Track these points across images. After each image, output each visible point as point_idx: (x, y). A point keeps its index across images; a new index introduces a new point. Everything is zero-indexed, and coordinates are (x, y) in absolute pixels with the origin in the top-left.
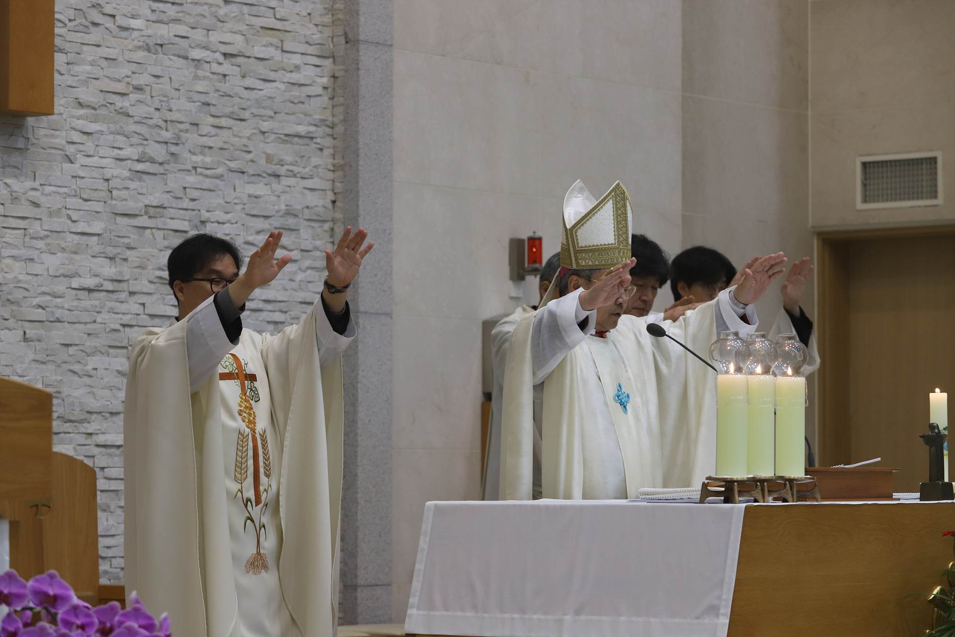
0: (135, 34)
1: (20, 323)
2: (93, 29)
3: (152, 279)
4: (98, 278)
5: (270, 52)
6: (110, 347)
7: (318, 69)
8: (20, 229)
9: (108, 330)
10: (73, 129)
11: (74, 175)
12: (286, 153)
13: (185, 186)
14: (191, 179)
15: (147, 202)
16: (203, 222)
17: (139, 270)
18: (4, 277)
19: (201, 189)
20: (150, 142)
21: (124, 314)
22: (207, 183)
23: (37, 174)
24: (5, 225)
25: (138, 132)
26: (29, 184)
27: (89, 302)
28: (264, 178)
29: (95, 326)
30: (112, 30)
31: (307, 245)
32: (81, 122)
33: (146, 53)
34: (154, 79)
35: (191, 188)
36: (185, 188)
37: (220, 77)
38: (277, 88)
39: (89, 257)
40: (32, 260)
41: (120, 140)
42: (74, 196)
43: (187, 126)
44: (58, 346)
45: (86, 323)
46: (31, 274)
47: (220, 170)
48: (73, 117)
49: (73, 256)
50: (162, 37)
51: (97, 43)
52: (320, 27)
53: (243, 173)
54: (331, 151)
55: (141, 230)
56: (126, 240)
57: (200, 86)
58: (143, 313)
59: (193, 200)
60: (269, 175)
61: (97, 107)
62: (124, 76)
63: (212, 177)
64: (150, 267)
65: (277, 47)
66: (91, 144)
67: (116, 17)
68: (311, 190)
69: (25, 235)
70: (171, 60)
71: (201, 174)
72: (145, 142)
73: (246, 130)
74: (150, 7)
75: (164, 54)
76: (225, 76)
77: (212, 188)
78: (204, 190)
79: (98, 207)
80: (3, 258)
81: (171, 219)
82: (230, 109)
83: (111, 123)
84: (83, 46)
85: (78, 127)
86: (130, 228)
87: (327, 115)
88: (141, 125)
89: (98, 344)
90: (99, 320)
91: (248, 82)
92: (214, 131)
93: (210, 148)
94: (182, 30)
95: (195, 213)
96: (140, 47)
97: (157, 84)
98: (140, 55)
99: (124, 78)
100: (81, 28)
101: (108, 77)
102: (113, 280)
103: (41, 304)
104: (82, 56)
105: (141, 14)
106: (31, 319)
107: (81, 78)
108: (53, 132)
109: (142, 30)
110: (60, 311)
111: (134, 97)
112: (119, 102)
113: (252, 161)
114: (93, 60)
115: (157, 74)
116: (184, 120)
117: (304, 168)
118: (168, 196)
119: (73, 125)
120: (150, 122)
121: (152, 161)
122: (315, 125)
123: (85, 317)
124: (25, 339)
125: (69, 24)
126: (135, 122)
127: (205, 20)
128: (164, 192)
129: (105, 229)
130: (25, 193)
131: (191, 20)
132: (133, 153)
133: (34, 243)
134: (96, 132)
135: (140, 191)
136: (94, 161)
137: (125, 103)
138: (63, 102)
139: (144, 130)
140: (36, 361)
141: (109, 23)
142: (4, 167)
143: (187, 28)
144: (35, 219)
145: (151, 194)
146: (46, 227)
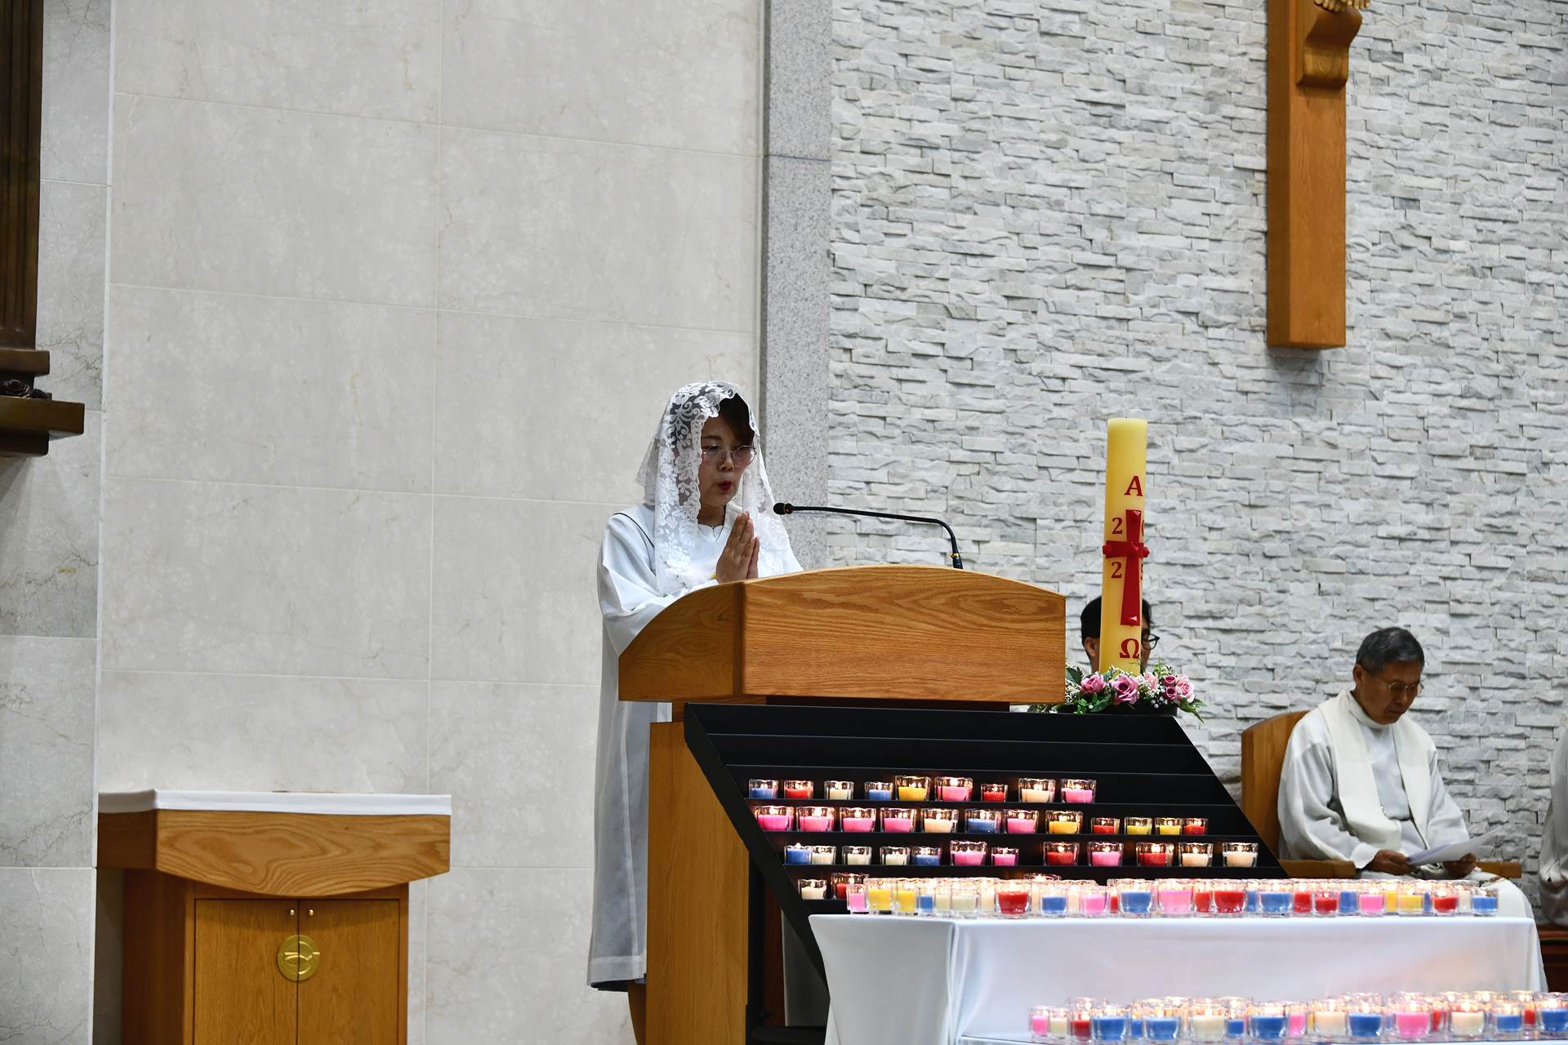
0: (1457, 257)
1: (1314, 575)
2: (1402, 253)
3: (1479, 526)
4: (1411, 526)
6: (1427, 601)
8: (1313, 472)
9: (1423, 583)
10: (1378, 362)
11: (1380, 412)
13: (1523, 423)
14: (1529, 417)
15: (1473, 442)
16: (1545, 464)
17: (1464, 517)
18: (1293, 525)
19: (1542, 427)
20: (1475, 375)
21: (1444, 565)
22: (1550, 420)
23: (1334, 413)
24: (1295, 468)
25: (1461, 364)
26: (1324, 423)
27: (1398, 552)
29: (1407, 578)
30: (1427, 253)
32: (1388, 354)
33: (1473, 278)
34: (1481, 306)
35: (1528, 426)
36: (1521, 426)
39: (1401, 503)
40: (1328, 506)
41: (1438, 374)
42: (1380, 436)
43: (1524, 357)
44: (1361, 600)
45: (1396, 576)
46: (1327, 522)
48: (1380, 349)
49: (1381, 502)
50: (1491, 259)
51: (1409, 268)
55: (1466, 473)
56: (1447, 485)
57: (1540, 313)
58: (1468, 563)
59: (1532, 439)
61: (1408, 338)
62: (1441, 302)
63: (1557, 413)
64: (1477, 514)
66: (1402, 379)
67: (1433, 239)
69: (1320, 479)
70: (1502, 284)
71: (1543, 410)
72: (1470, 376)
74: (1475, 226)
75: (1494, 278)
77: (1556, 426)
78: (1546, 428)
79: (1411, 447)
80: (1293, 503)
81: (1504, 460)
83: (1428, 355)
84: (1392, 272)
85: (1386, 361)
86: (1451, 471)
88: (1464, 357)
89: (1410, 599)
90: (1413, 571)
92: (1558, 362)
93: (1554, 381)
94: (1517, 250)
95: (1535, 453)
96: (1462, 271)
97: (1486, 311)
98: (1463, 280)
99: (1441, 305)
100: (1388, 252)
101: (1422, 305)
102: (1429, 529)
103: (1339, 554)
104: (1389, 283)
105: (1463, 233)
106: (1328, 569)
107: (1389, 306)
108: (1353, 366)
109: (1464, 252)
110: (1362, 561)
111: (1455, 326)
112: (1437, 332)
114: (1403, 287)
115: (1484, 300)
116: (1519, 350)
118: (1501, 434)
119: (1378, 358)
120: (1476, 353)
121: (1479, 396)
123: (1395, 568)
124: (1321, 593)
125: (1372, 249)
126: (1457, 354)
127: (1546, 239)
128: (1495, 430)
129: (1420, 473)
130: (1319, 434)
131: (1528, 239)
132: (1455, 388)
133: (1331, 487)
134: (1407, 366)
135: (1464, 430)
136: (1406, 397)
137: (1444, 333)
138: (1366, 332)
139: (1468, 362)
140: (1335, 616)
141: (1423, 246)
142: (1293, 406)
143: (1523, 249)
144: (1332, 461)
145: (1477, 433)
146: (1345, 470)
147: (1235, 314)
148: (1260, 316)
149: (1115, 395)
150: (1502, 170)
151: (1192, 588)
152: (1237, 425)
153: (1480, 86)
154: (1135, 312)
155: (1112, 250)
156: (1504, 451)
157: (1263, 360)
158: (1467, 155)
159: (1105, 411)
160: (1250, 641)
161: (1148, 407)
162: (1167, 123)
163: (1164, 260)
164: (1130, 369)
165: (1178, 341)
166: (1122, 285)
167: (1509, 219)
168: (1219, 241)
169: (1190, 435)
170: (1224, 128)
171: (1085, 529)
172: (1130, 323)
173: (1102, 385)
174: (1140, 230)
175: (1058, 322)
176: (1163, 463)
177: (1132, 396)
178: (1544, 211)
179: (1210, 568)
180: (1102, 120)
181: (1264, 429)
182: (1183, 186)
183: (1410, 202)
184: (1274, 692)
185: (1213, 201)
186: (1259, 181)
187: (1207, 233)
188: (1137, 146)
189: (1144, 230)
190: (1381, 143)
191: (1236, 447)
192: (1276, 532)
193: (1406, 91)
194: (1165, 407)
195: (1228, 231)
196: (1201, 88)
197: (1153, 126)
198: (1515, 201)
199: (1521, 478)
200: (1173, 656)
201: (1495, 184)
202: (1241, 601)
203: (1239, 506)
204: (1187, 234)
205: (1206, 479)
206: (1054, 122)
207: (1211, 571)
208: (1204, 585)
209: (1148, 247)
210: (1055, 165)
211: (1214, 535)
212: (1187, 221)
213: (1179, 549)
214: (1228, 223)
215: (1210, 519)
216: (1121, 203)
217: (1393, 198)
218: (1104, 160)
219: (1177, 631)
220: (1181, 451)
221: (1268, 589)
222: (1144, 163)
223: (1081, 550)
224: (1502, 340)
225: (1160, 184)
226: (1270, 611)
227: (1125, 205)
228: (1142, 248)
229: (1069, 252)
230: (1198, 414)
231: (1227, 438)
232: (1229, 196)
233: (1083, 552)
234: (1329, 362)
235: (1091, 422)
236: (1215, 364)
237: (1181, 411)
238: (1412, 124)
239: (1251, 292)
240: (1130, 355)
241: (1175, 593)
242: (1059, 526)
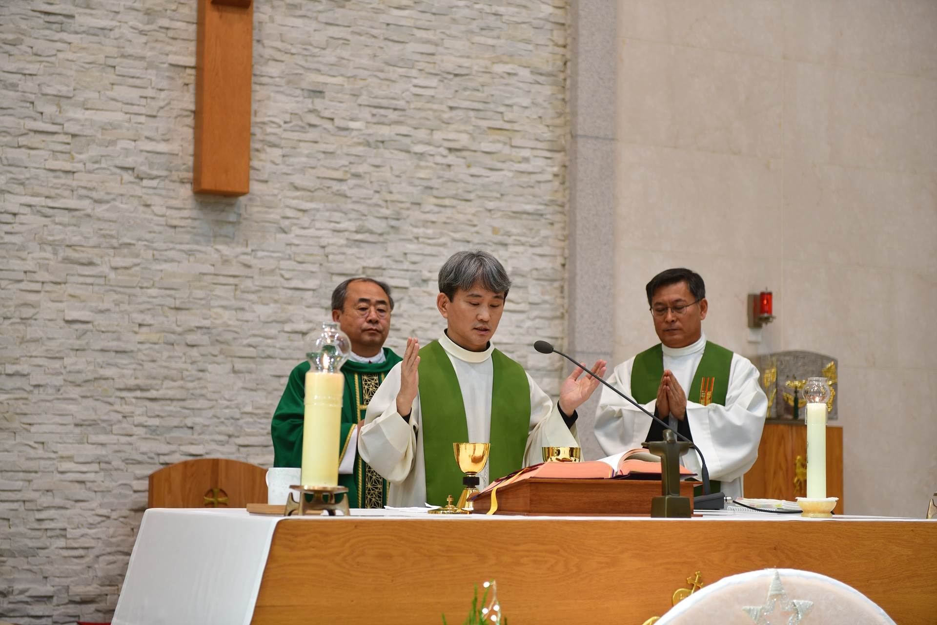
0: (355, 133)
1: (229, 359)
2: (311, 129)
5: (498, 147)
7: (549, 161)
8: (231, 285)
10: (288, 206)
11: (289, 242)
12: (514, 227)
13: (406, 251)
14: (411, 247)
15: (365, 264)
16: (424, 281)
18: (212, 323)
19: (422, 254)
20: (368, 217)
22: (429, 250)
23: (249, 242)
24: (215, 281)
25: (357, 209)
26: (239, 249)
28: (490, 245)
30: (330, 130)
31: (536, 299)
32: (296, 201)
33: (367, 148)
34: (372, 169)
35: (411, 253)
36: (405, 254)
37: (444, 167)
38: (505, 176)
39: (304, 308)
40: (242, 309)
41: (337, 216)
42: (288, 259)
43: (408, 205)
46: (241, 321)
47: (443, 240)
48: (289, 197)
49: (287, 306)
50: (383, 135)
51: (315, 140)
52: (551, 128)
53: (468, 242)
54: (562, 225)
57: (422, 174)
59: (414, 263)
60: (496, 244)
61: (313, 190)
62: (340, 165)
63: (434, 245)
65: (505, 144)
66: (308, 219)
67: (336, 120)
68: (541, 256)
69: (236, 290)
70: (392, 153)
71: (423, 243)
72: (364, 218)
73: (470, 209)
74: (370, 112)
75: (385, 148)
76: (449, 166)
77: (434, 253)
80: (212, 307)
82: (454, 192)
83: (329, 202)
84: (300, 143)
85: (294, 206)
87: (559, 197)
88: (359, 204)
91: (474, 170)
92: (436, 209)
93: (433, 222)
94: (404, 130)
95: (415, 273)
96: (359, 144)
97: (377, 172)
98: (360, 150)
99: (341, 167)
101: (325, 167)
103: (252, 344)
104: (298, 150)
105: (360, 117)
106: (241, 355)
107: (298, 167)
108: (267, 209)
109: (360, 130)
110: (271, 349)
111: (352, 182)
112: (336, 186)
113: (477, 233)
114: (310, 154)
115: (377, 164)
116: (404, 200)
117: (533, 238)
118: (388, 260)
120: (369, 202)
121: (371, 232)
122: (546, 205)
124: (235, 371)
126: (354, 202)
127: (428, 123)
128: (383, 257)
129: (320, 286)
130: (237, 257)
131: (414, 122)
132: (351, 226)
133: (246, 296)
134: (311, 209)
135: (358, 256)
136: (311, 232)
137: (344, 187)
138: (278, 185)
139: (362, 208)
140: (245, 389)
141: (328, 125)
142: (215, 236)
143: (410, 129)
144: (247, 277)
145: (369, 258)
146: (257, 283)
147: (167, 170)
148: (187, 170)
149: (60, 227)
150: (394, 73)
151: (123, 369)
152: (166, 250)
153: (376, 13)
154: (80, 166)
155: (59, 120)
156: (391, 271)
157: (190, 203)
158: (365, 62)
159: (51, 238)
160: (173, 407)
161: (89, 236)
162: (111, 30)
163: (106, 129)
164: (73, 207)
165: (115, 187)
166: (68, 147)
167: (398, 107)
168: (154, 117)
169: (125, 257)
170: (161, 36)
171: (30, 325)
172: (76, 175)
173: (49, 219)
174: (85, 107)
175: (11, 172)
176: (100, 277)
177: (75, 228)
178: (428, 102)
179: (140, 354)
180: (54, 26)
181: (190, 253)
182: (123, 76)
183: (317, 93)
184: (192, 444)
185: (150, 87)
186: (191, 75)
187: (143, 110)
188: (85, 46)
189: (89, 106)
190: (294, 51)
191: (165, 266)
192: (198, 328)
193: (315, 14)
194: (104, 236)
195: (161, 111)
196: (141, 5)
197: (100, 32)
198: (404, 95)
199: (404, 290)
200: (106, 418)
201: (388, 83)
202: (166, 378)
203: (166, 309)
204: (127, 111)
205: (138, 289)
206: (11, 25)
207: (140, 356)
208: (134, 366)
209: (91, 119)
210: (11, 57)
211: (144, 329)
212: (126, 101)
213: (113, 340)
214: (162, 104)
215: (139, 318)
216: (68, 86)
217: (303, 90)
218: (55, 55)
219: (110, 400)
220: (115, 269)
221: (190, 369)
222: (90, 58)
223: (25, 340)
224: (391, 192)
225: (104, 74)
226: (190, 385)
227: (71, 88)
228: (86, 120)
229: (22, 122)
230: (133, 242)
231: (157, 259)
232: (164, 84)
233: (28, 341)
234: (246, 206)
235: (39, 246)
236: (148, 206)
237: (117, 238)
238: (319, 38)
239: (180, 154)
240: (74, 197)
241: (108, 372)
242: (7, 322)
